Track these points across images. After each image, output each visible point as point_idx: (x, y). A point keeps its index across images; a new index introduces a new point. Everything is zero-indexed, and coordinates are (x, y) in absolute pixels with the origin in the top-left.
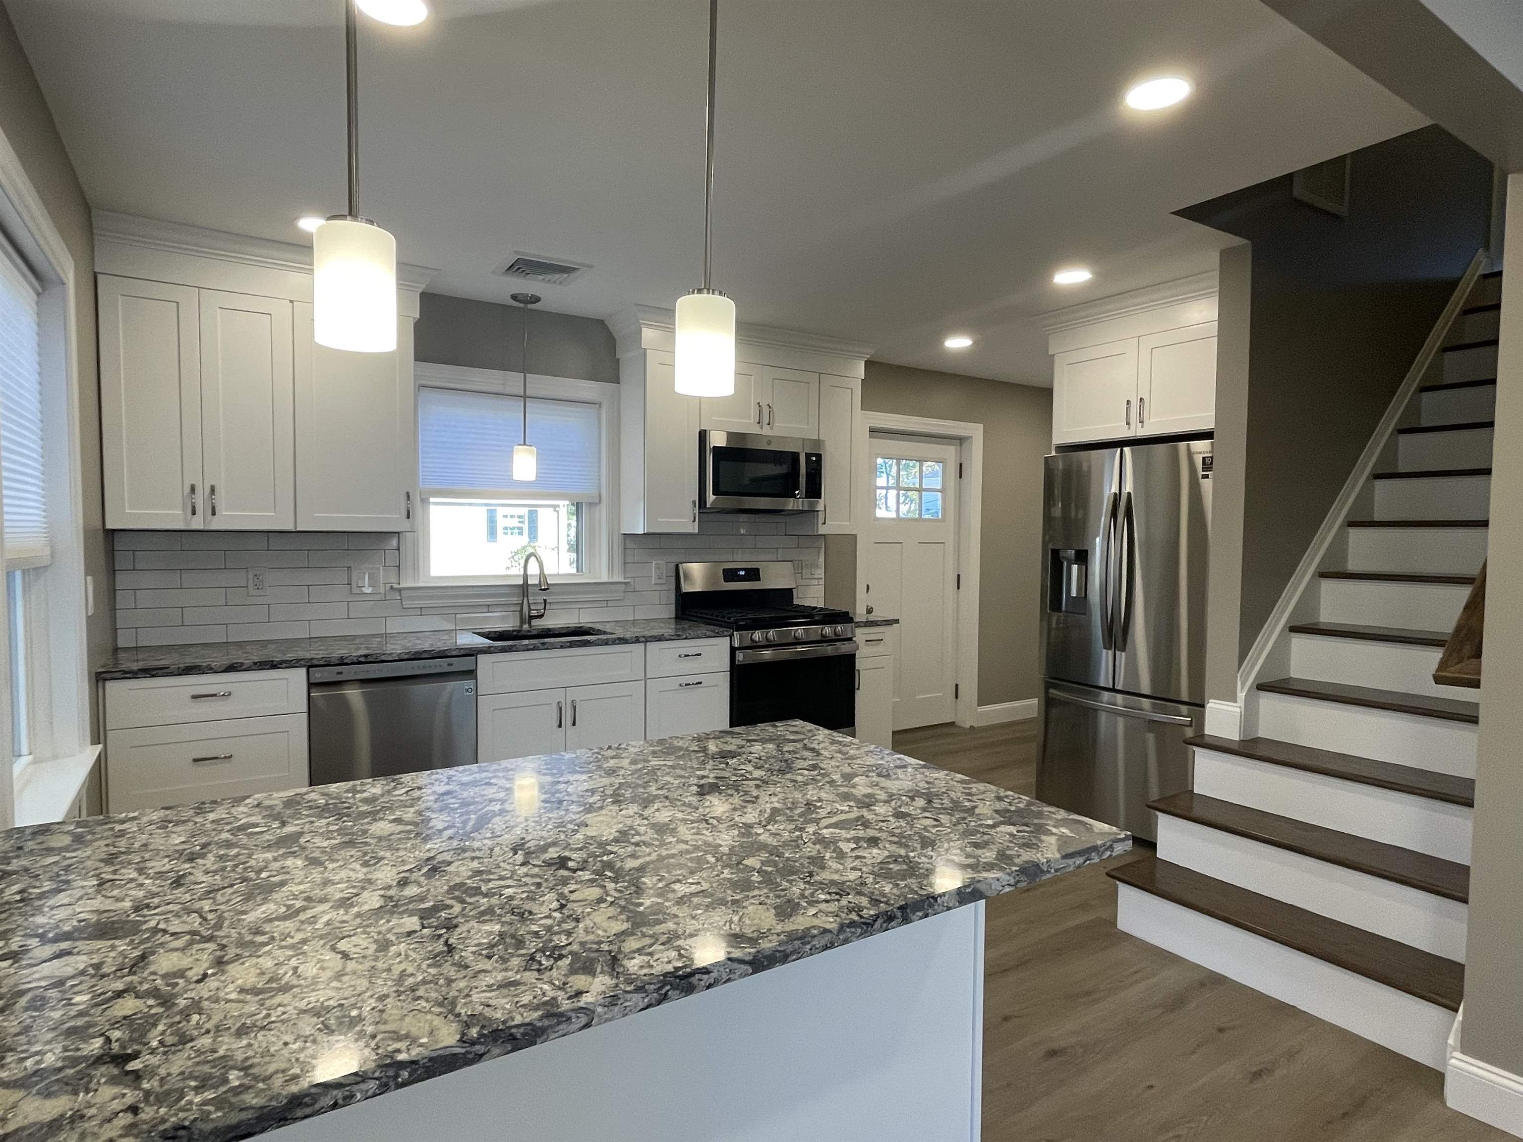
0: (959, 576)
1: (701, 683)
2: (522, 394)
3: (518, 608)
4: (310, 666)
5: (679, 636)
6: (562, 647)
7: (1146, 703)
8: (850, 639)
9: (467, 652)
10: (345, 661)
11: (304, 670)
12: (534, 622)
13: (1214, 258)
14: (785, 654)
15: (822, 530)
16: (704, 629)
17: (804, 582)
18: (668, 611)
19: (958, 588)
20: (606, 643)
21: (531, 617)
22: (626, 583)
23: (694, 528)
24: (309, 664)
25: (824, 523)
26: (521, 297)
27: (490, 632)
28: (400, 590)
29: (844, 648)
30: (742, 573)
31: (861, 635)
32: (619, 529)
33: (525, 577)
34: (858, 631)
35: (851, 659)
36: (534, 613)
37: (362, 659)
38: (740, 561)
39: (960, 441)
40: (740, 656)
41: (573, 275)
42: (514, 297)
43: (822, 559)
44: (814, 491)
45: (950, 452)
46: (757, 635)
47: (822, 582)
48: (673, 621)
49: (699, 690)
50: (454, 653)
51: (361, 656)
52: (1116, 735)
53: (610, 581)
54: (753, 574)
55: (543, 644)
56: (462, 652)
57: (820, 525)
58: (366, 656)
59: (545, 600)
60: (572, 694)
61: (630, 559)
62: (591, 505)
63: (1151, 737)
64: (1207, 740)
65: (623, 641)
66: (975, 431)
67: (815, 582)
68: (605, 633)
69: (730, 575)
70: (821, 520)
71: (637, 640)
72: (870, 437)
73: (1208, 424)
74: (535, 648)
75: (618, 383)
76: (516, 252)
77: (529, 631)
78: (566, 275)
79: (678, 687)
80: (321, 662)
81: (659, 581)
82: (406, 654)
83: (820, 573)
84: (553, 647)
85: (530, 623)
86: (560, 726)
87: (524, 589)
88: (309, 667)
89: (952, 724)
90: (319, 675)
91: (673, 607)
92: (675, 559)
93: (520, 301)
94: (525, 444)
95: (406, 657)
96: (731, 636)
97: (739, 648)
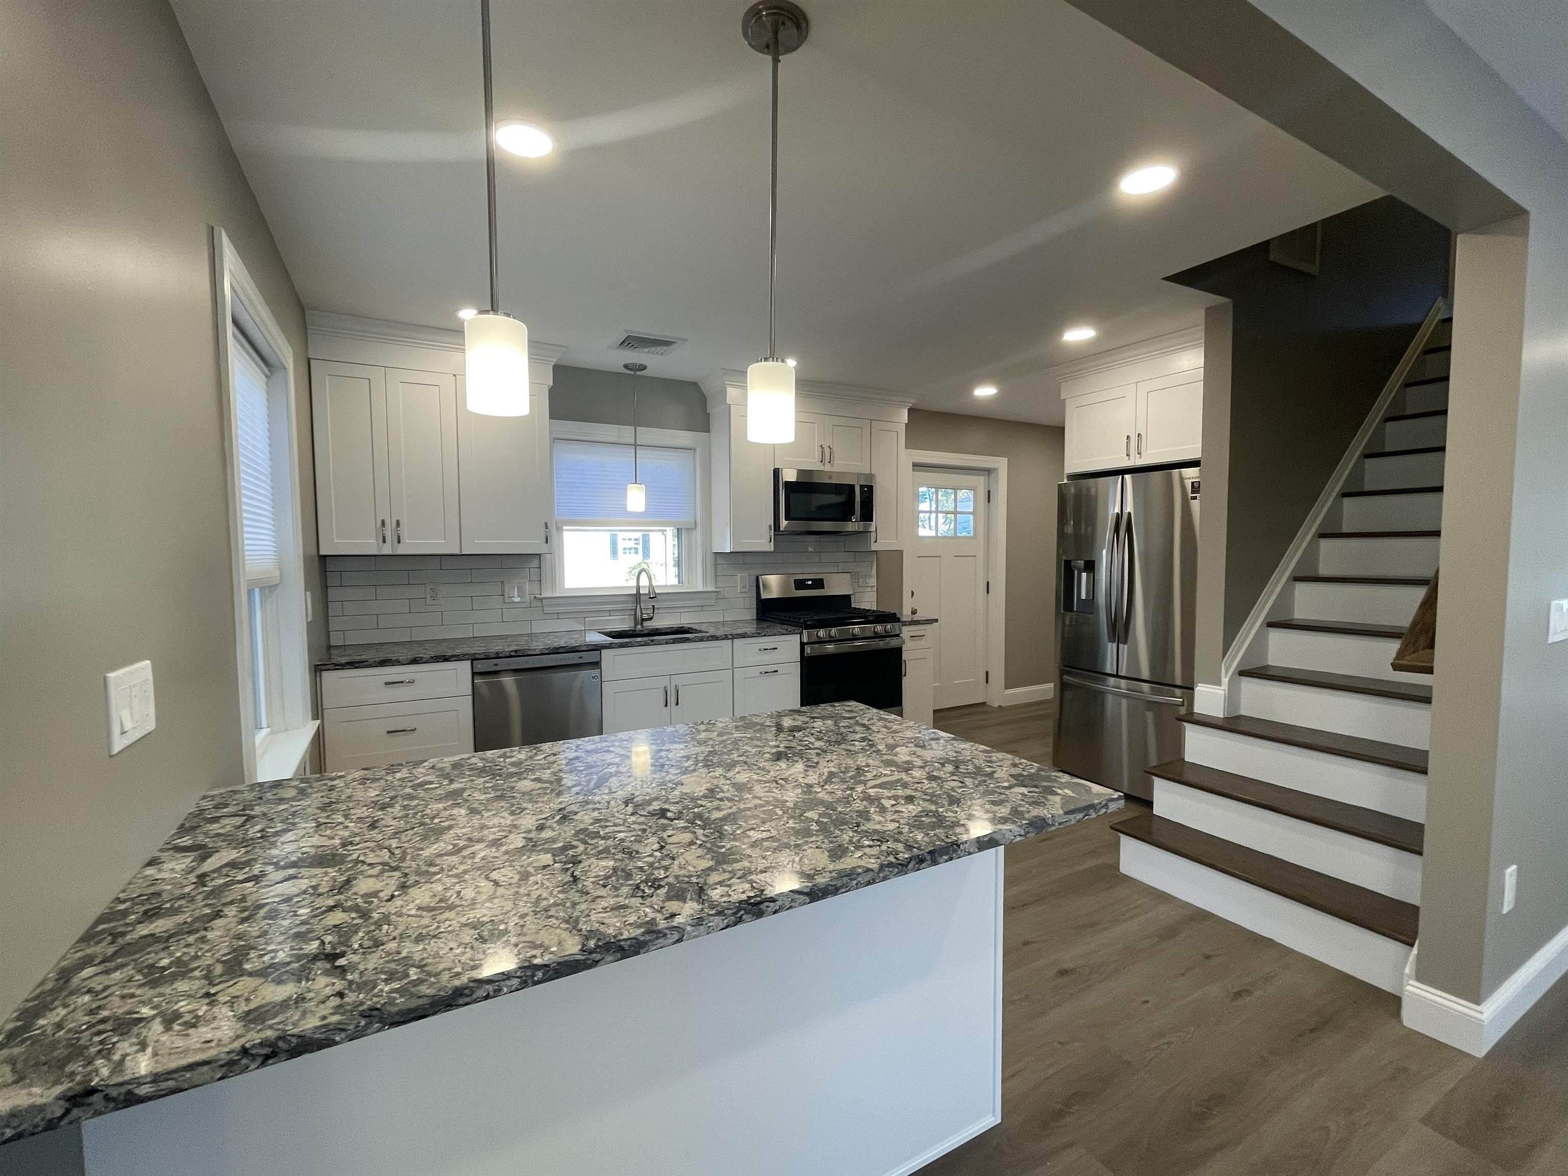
0: (988, 583)
1: (777, 671)
2: (633, 442)
3: (633, 613)
4: (474, 659)
5: (759, 633)
6: (667, 643)
7: (1146, 687)
8: (898, 635)
9: (595, 648)
10: (500, 655)
11: (469, 662)
12: (645, 624)
13: (1202, 314)
14: (845, 647)
15: (874, 547)
16: (779, 628)
17: (860, 589)
18: (749, 613)
19: (988, 592)
20: (701, 640)
21: (643, 620)
22: (717, 592)
23: (771, 547)
24: (473, 658)
25: (876, 542)
26: (630, 366)
27: (611, 632)
28: (541, 599)
29: (894, 642)
30: (810, 583)
31: (906, 632)
32: (711, 549)
33: (638, 588)
34: (905, 629)
35: (898, 651)
36: (645, 616)
37: (513, 654)
38: (809, 573)
39: (988, 472)
40: (808, 650)
41: (672, 347)
42: (626, 366)
43: (874, 571)
44: (867, 516)
45: (980, 481)
46: (822, 633)
47: (875, 589)
48: (755, 622)
49: (775, 677)
50: (584, 648)
51: (512, 651)
52: (1120, 713)
53: (705, 590)
54: (819, 584)
55: (652, 641)
56: (590, 648)
57: (872, 543)
58: (516, 651)
59: (653, 606)
60: (676, 681)
61: (719, 573)
62: (689, 530)
63: (1150, 715)
64: (1195, 717)
65: (714, 638)
66: (1001, 464)
67: (869, 589)
68: (701, 632)
69: (800, 584)
70: (873, 539)
71: (726, 637)
72: (913, 470)
73: (1196, 454)
74: (646, 644)
75: (709, 431)
76: (626, 331)
77: (642, 631)
78: (666, 348)
79: (758, 674)
80: (482, 656)
81: (744, 590)
82: (546, 649)
83: (873, 581)
84: (660, 643)
85: (642, 624)
86: (666, 706)
87: (637, 597)
88: (472, 660)
89: (984, 704)
90: (481, 666)
91: (755, 611)
92: (759, 573)
93: (630, 369)
94: (636, 482)
95: (547, 652)
96: (801, 634)
97: (807, 644)
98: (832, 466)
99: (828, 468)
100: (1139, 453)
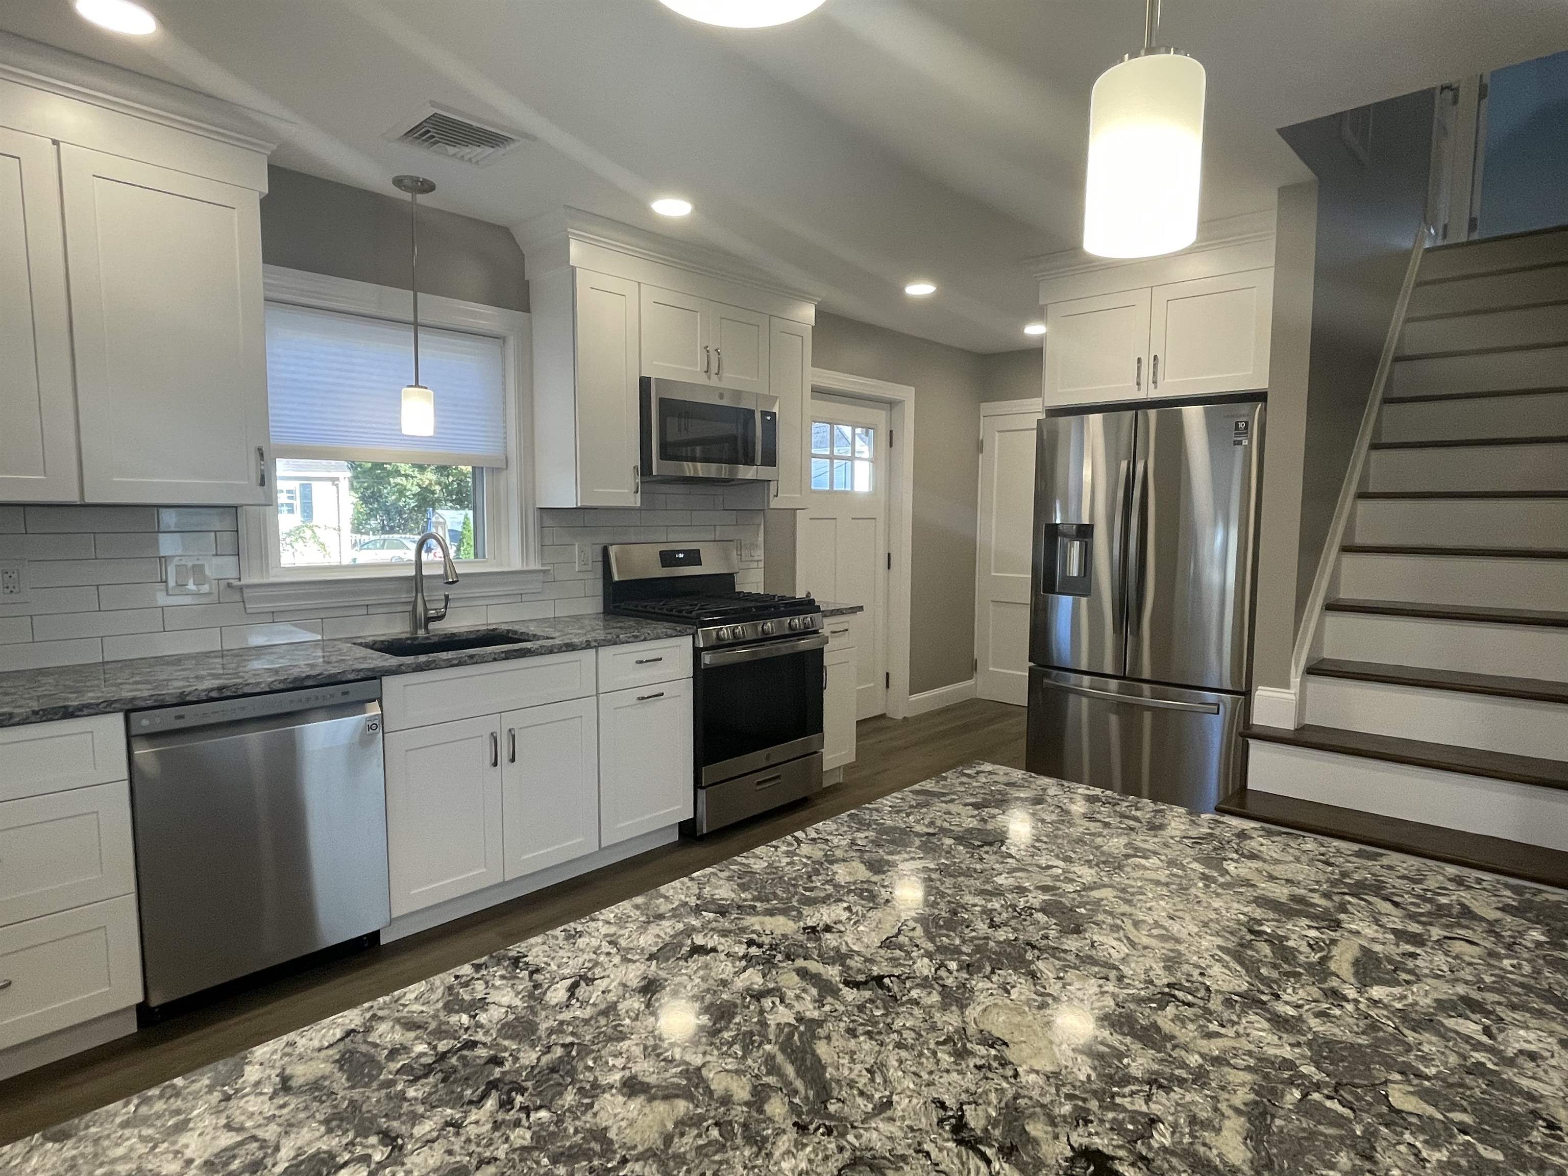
0: (889, 555)
1: (662, 694)
2: (412, 319)
3: (410, 608)
4: (130, 711)
5: (636, 637)
6: (495, 660)
8: (816, 632)
9: (370, 674)
10: (189, 698)
11: (119, 718)
12: (432, 626)
14: (765, 651)
15: (774, 503)
16: (661, 627)
17: (743, 565)
18: (593, 604)
19: (889, 568)
20: (550, 651)
21: (429, 619)
22: (544, 571)
23: (635, 501)
24: (129, 706)
25: (777, 496)
26: (407, 182)
27: (375, 642)
28: (241, 588)
30: (681, 556)
31: (828, 626)
32: (534, 504)
33: (419, 564)
34: (826, 621)
35: (819, 654)
36: (432, 613)
37: (214, 694)
38: (681, 541)
39: (891, 404)
40: (707, 659)
41: (501, 151)
42: (398, 182)
43: (761, 539)
44: (770, 459)
45: (880, 416)
46: (725, 631)
47: (761, 564)
48: (601, 616)
49: (659, 703)
50: (351, 677)
51: (212, 690)
53: (525, 568)
54: (693, 558)
55: (471, 657)
56: (361, 675)
57: (771, 496)
58: (220, 689)
59: (447, 597)
60: (509, 721)
61: (548, 541)
62: (496, 470)
64: (1255, 730)
65: (570, 647)
66: (906, 394)
67: (755, 565)
68: (535, 637)
69: (668, 559)
70: (773, 491)
71: (588, 646)
72: (812, 398)
74: (461, 663)
75: (527, 309)
76: (434, 104)
77: (427, 638)
78: (492, 150)
79: (635, 701)
80: (150, 703)
81: (584, 568)
82: (281, 682)
83: (759, 554)
84: (483, 660)
85: (426, 627)
86: (495, 764)
87: (417, 581)
88: (127, 714)
89: (883, 716)
90: (144, 722)
91: (600, 599)
92: (604, 540)
93: (407, 189)
94: (417, 385)
95: (281, 686)
96: (694, 636)
97: (704, 649)
98: (720, 379)
99: (714, 382)
100: (1155, 382)
